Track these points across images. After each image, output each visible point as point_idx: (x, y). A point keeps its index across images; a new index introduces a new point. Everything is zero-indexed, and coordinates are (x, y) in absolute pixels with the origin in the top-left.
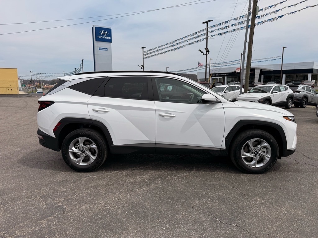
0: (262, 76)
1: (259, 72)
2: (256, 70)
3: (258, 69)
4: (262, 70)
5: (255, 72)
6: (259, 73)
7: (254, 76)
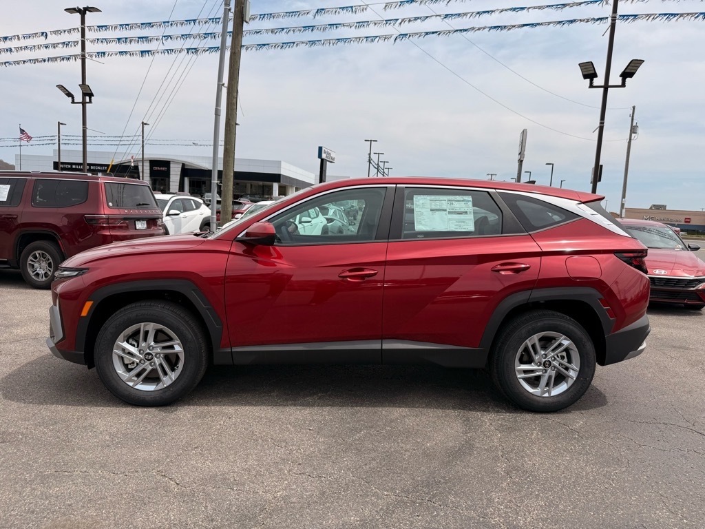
0: (187, 180)
1: (180, 169)
4: (186, 167)
5: (171, 169)
6: (179, 173)
7: (169, 177)
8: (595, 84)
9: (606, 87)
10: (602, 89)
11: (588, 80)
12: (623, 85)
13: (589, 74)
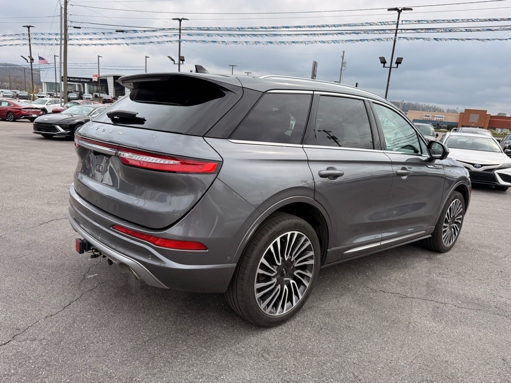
8: (385, 66)
9: (391, 68)
10: (389, 68)
11: (383, 64)
12: (397, 67)
13: (383, 62)
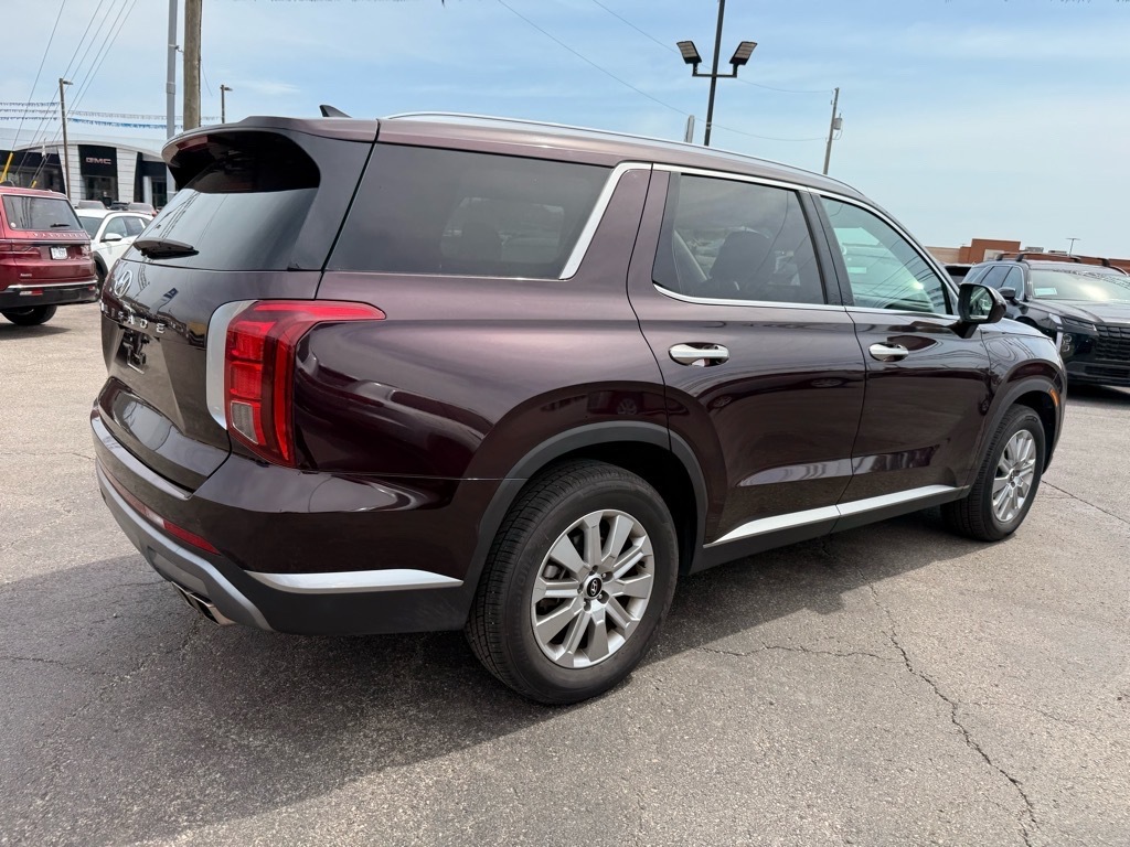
0: (147, 181)
1: (134, 163)
2: (118, 155)
3: (128, 150)
4: (145, 159)
5: (119, 162)
6: (133, 169)
7: (116, 176)
9: (714, 77)
12: (735, 75)
13: (694, 60)
